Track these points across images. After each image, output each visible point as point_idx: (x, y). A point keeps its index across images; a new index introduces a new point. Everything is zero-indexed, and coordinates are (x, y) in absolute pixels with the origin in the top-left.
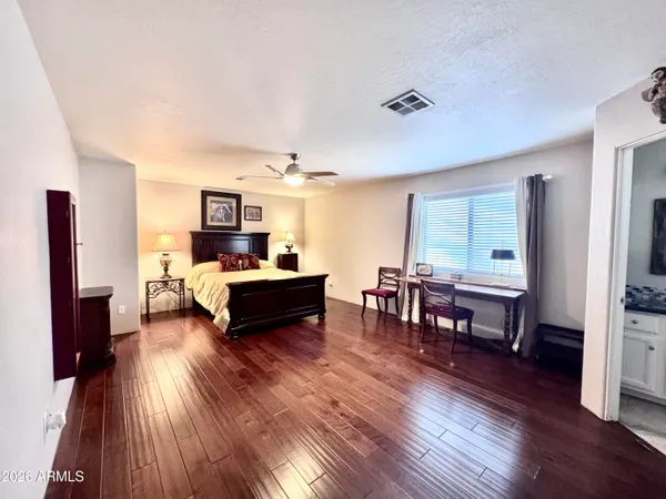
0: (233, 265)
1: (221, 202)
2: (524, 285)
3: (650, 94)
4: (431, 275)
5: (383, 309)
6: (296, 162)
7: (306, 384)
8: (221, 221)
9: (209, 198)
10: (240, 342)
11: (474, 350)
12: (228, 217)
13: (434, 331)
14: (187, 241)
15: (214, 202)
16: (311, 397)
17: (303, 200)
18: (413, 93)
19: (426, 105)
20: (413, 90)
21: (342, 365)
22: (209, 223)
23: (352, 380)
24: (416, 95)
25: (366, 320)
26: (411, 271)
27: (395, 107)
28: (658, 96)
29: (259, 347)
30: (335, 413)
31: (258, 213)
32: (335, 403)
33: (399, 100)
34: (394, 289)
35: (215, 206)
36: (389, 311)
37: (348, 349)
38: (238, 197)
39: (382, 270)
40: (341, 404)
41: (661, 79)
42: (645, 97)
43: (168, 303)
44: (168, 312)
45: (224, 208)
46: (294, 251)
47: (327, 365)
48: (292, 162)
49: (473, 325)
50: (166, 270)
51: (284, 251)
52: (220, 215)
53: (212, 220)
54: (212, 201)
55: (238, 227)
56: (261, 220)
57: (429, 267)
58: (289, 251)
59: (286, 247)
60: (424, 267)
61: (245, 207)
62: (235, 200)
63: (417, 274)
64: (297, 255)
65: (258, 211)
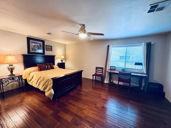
0: (44, 68)
1: (36, 43)
4: (115, 69)
9: (31, 41)
14: (21, 59)
15: (33, 42)
22: (31, 51)
25: (93, 84)
26: (108, 68)
31: (50, 48)
34: (102, 74)
35: (33, 44)
39: (97, 68)
43: (12, 86)
44: (13, 90)
46: (64, 62)
49: (131, 84)
50: (12, 72)
51: (60, 62)
52: (36, 48)
53: (32, 50)
54: (32, 42)
55: (44, 53)
56: (52, 51)
57: (114, 67)
58: (62, 62)
59: (61, 60)
60: (113, 67)
61: (46, 46)
62: (42, 42)
63: (111, 69)
64: (64, 63)
65: (51, 47)
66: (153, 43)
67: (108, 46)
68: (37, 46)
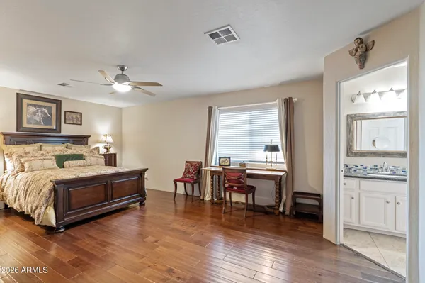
1: (40, 106)
2: (284, 167)
3: (354, 52)
4: (230, 165)
5: (190, 193)
6: (124, 73)
7: (141, 260)
8: (39, 123)
9: (25, 102)
10: (66, 234)
11: (257, 214)
12: (47, 120)
13: (229, 204)
15: (32, 105)
16: (148, 270)
17: (121, 109)
18: (229, 27)
19: (235, 39)
20: (229, 25)
21: (168, 239)
22: (25, 125)
23: (179, 249)
24: (230, 29)
25: (177, 202)
27: (214, 36)
28: (358, 53)
29: (89, 236)
30: (173, 279)
32: (170, 271)
33: (218, 31)
35: (32, 109)
36: (195, 194)
37: (171, 226)
38: (58, 103)
40: (176, 270)
41: (359, 44)
42: (351, 53)
45: (42, 112)
46: (112, 151)
47: (156, 241)
48: (121, 72)
49: (256, 197)
52: (39, 118)
54: (29, 105)
55: (58, 130)
56: (81, 124)
57: (228, 159)
58: (107, 152)
59: (105, 148)
60: (225, 159)
61: (65, 112)
62: (55, 105)
63: (220, 165)
64: (115, 155)
65: (78, 116)
66: (296, 99)
67: (210, 109)
68: (41, 112)
